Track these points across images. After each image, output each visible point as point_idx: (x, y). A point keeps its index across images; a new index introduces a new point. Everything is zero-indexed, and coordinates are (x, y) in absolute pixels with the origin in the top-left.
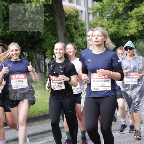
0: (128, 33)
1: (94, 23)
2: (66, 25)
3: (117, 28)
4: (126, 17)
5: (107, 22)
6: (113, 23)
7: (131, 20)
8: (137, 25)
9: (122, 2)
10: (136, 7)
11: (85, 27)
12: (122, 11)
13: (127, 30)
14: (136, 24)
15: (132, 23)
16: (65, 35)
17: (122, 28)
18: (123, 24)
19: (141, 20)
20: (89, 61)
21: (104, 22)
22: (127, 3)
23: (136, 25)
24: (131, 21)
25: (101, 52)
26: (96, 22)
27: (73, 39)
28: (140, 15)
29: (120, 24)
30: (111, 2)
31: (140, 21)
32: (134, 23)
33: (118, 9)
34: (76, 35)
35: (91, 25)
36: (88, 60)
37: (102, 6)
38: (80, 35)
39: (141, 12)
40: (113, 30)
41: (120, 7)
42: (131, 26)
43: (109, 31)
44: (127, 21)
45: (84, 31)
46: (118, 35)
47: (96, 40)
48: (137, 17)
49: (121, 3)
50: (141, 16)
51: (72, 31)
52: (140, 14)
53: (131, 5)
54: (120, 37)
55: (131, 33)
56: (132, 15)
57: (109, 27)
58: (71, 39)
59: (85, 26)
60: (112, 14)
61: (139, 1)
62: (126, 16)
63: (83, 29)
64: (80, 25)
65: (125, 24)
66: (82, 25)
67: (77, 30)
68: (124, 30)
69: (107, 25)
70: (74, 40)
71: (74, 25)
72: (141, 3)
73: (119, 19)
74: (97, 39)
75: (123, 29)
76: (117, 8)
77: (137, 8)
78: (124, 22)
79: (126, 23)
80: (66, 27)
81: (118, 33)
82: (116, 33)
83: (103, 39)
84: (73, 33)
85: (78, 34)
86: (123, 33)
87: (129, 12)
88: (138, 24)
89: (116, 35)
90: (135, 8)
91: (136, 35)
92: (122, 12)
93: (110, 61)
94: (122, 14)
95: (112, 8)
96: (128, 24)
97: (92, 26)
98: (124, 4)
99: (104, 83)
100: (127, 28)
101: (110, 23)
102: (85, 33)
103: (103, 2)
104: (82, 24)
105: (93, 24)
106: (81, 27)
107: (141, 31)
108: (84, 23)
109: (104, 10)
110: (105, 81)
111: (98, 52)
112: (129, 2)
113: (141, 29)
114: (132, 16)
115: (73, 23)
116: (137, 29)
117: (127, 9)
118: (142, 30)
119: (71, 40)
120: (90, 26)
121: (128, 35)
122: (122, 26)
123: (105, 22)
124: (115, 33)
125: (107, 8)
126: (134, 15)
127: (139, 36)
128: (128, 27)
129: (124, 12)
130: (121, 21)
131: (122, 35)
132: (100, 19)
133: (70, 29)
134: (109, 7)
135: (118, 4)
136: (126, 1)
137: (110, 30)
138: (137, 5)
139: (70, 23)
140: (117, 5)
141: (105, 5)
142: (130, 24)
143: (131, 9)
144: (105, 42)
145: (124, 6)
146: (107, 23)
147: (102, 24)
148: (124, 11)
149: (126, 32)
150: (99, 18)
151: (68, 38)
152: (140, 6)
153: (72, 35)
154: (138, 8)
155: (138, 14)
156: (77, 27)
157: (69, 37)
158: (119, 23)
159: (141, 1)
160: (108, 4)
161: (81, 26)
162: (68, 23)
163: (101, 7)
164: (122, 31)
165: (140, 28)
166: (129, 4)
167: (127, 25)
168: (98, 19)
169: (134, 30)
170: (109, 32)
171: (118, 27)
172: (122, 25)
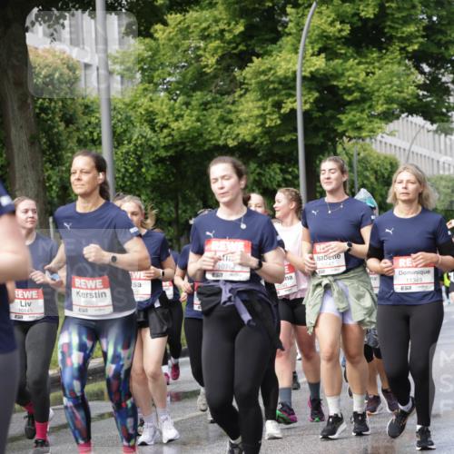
0: (234, 136)
1: (127, 105)
2: (37, 111)
3: (198, 120)
4: (225, 87)
5: (166, 101)
6: (187, 104)
7: (241, 96)
8: (262, 112)
9: (216, 38)
10: (258, 56)
11: (97, 115)
12: (215, 66)
13: (229, 126)
14: (258, 108)
15: (246, 105)
16: (33, 141)
17: (214, 120)
18: (218, 108)
19: (275, 95)
20: (389, 233)
21: (157, 100)
22: (229, 43)
23: (256, 112)
24: (242, 99)
25: (414, 215)
26: (132, 102)
27: (60, 153)
28: (272, 79)
29: (209, 106)
30: (179, 36)
31: (270, 99)
32: (251, 105)
33: (203, 59)
34: (67, 140)
35: (115, 109)
36: (387, 230)
37: (151, 50)
38: (79, 141)
39: (272, 72)
40: (186, 125)
41: (207, 55)
42: (243, 115)
43: (173, 130)
44: (229, 99)
45: (94, 128)
46: (200, 141)
47: (405, 191)
48: (261, 85)
49: (211, 42)
50: (273, 82)
51: (56, 130)
52: (270, 76)
53: (241, 47)
54: (206, 148)
55: (241, 136)
56: (245, 78)
57: (171, 118)
58: (50, 155)
59: (98, 112)
60: (184, 76)
61: (267, 37)
62: (228, 82)
63: (90, 123)
64: (80, 109)
65: (222, 107)
66: (89, 109)
67: (72, 127)
68: (221, 126)
69: (166, 111)
70: (62, 155)
71: (60, 111)
72: (274, 41)
73: (205, 92)
74: (406, 188)
75: (218, 125)
76: (198, 58)
77: (260, 59)
78: (220, 102)
79: (228, 103)
80: (38, 115)
81: (201, 135)
82: (196, 134)
83: (417, 190)
84: (59, 134)
85: (75, 140)
86: (216, 136)
87: (237, 72)
88: (264, 109)
89: (193, 141)
90: (254, 58)
91: (257, 142)
92: (215, 69)
93: (430, 233)
94: (215, 76)
95: (183, 56)
96: (233, 108)
97: (119, 113)
98: (222, 45)
99: (420, 276)
100: (230, 122)
101: (177, 105)
102: (95, 134)
103: (156, 39)
104: (87, 107)
105: (123, 107)
106: (85, 117)
107: (274, 130)
108: (92, 102)
109: (158, 62)
110: (422, 273)
111: (407, 214)
112: (238, 40)
113: (273, 124)
114: (247, 84)
115: (60, 104)
116: (262, 125)
117: (230, 61)
118: (276, 126)
119: (54, 155)
120: (114, 113)
121: (231, 143)
122: (213, 114)
123: (160, 99)
124: (190, 136)
125: (167, 56)
126: (250, 79)
127: (267, 144)
128: (233, 117)
129: (220, 69)
130: (209, 99)
131: (213, 142)
132: (145, 89)
133: (49, 122)
134: (174, 55)
135: (202, 44)
136: (228, 36)
137: (174, 125)
138: (262, 48)
139: (50, 103)
140: (198, 48)
141: (161, 47)
142: (241, 108)
143: (243, 59)
144: (420, 195)
145: (220, 52)
146: (167, 105)
147: (150, 106)
148: (219, 67)
149: (227, 134)
150: (141, 87)
151: (44, 152)
152: (272, 51)
153: (56, 143)
154: (265, 57)
155: (263, 78)
156: (71, 116)
157: (45, 147)
158: (205, 106)
159: (273, 35)
160: (172, 43)
161: (84, 113)
162: (42, 104)
163: (150, 53)
164: (213, 128)
165: (272, 120)
166: (238, 45)
167: (230, 112)
168: (139, 92)
169: (250, 125)
170: (174, 133)
171: (201, 118)
172: (214, 110)
